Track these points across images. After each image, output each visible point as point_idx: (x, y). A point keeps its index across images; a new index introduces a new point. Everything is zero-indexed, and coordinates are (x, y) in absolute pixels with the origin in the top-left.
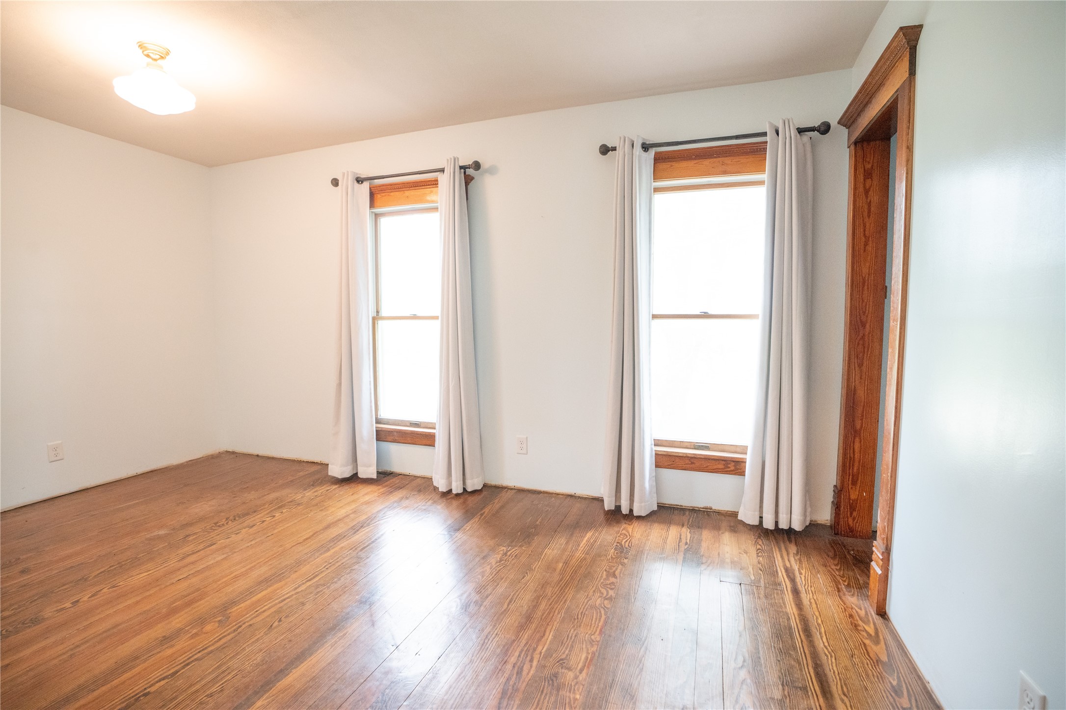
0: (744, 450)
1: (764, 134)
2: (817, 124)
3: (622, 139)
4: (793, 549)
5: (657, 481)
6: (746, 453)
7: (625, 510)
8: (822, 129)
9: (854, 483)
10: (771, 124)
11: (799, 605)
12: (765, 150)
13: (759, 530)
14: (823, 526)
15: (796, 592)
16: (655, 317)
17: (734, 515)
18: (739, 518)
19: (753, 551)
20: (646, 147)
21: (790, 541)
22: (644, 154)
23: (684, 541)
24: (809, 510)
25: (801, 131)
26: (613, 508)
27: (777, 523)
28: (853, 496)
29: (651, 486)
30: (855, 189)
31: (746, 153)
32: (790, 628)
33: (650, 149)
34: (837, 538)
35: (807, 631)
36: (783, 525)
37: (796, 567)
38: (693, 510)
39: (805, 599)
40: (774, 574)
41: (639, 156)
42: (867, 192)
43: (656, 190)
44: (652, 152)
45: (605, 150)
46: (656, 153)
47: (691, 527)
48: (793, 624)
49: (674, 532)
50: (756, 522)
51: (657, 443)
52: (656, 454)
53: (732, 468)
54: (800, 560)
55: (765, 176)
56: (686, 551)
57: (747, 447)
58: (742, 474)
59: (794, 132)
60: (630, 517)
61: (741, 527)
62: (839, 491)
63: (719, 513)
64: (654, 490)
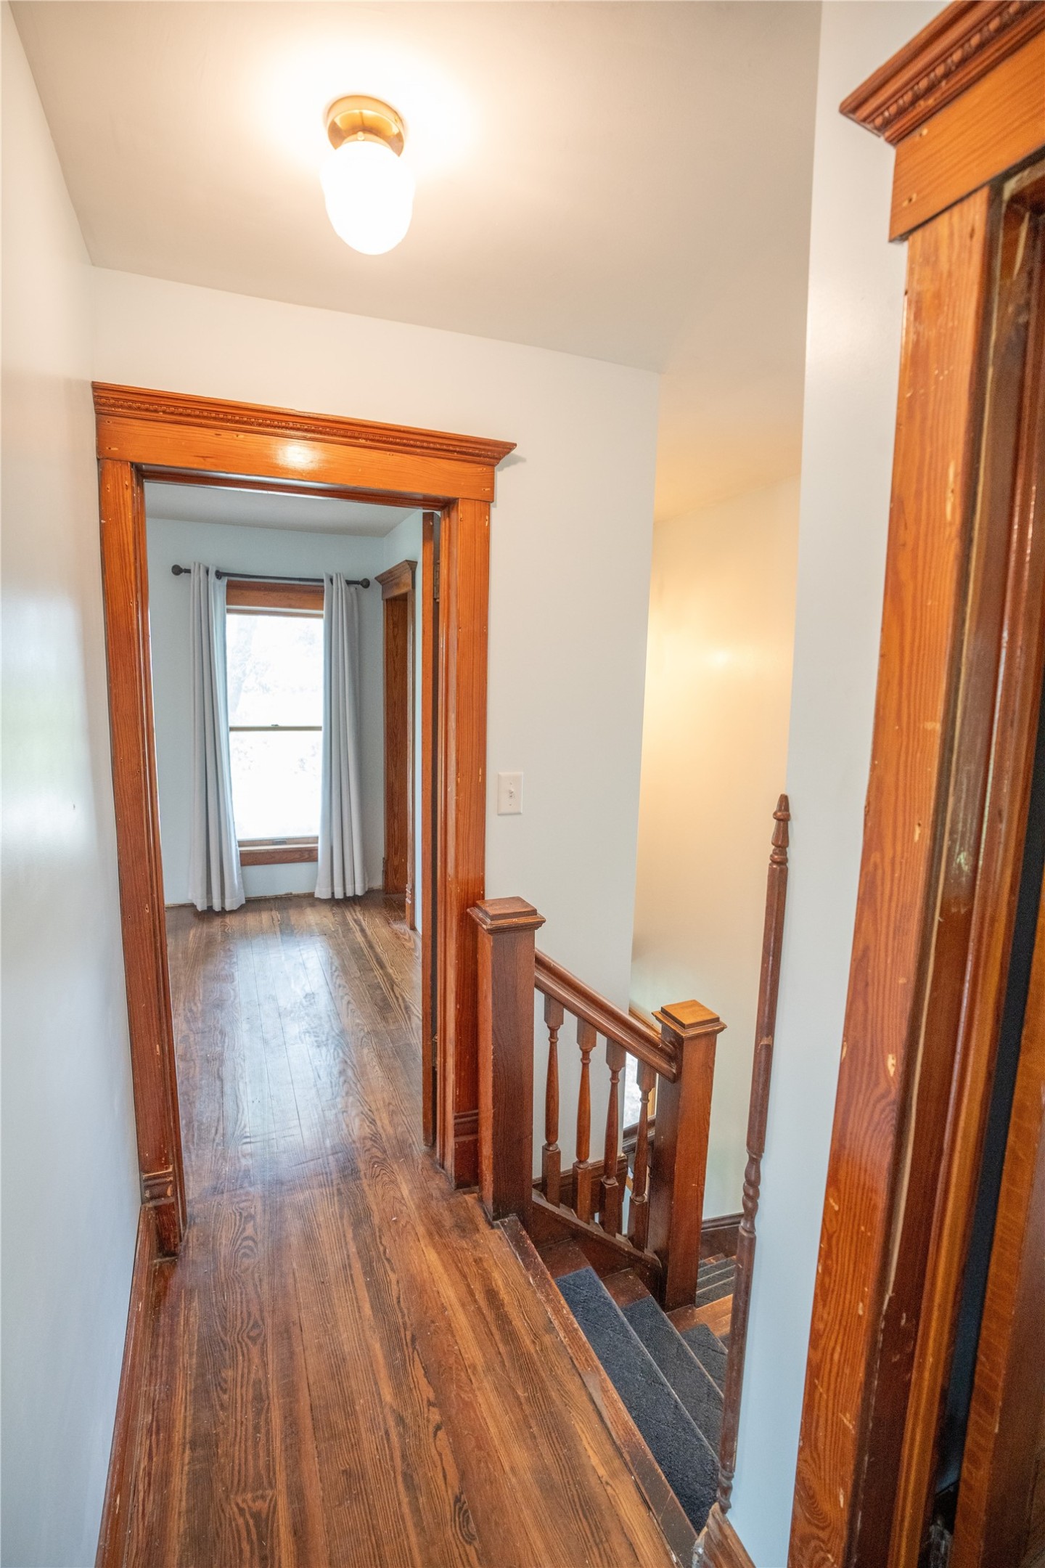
0: (315, 840)
1: (322, 581)
2: (360, 579)
3: (197, 565)
4: (358, 909)
5: (243, 877)
6: (317, 843)
7: (217, 907)
8: (364, 584)
9: (396, 854)
10: (327, 574)
11: (365, 935)
12: (323, 592)
13: (333, 902)
14: (378, 891)
15: (363, 931)
16: (232, 729)
17: (311, 895)
18: (316, 896)
19: (330, 915)
20: (219, 575)
21: (355, 904)
22: (218, 582)
23: (276, 919)
24: (367, 879)
25: (349, 583)
26: (206, 909)
27: (345, 894)
28: (396, 863)
29: (238, 882)
30: (387, 634)
31: (305, 592)
32: (361, 948)
33: (223, 578)
34: (388, 896)
35: (371, 947)
36: (350, 894)
37: (361, 918)
38: (276, 898)
39: (368, 932)
40: (347, 924)
41: (214, 584)
42: (395, 637)
43: (229, 611)
44: (225, 580)
45: (177, 570)
46: (228, 581)
47: (278, 909)
48: (362, 945)
49: (265, 916)
50: (329, 896)
51: (241, 844)
52: (241, 854)
53: (307, 856)
54: (364, 914)
55: (323, 612)
56: (280, 925)
57: (317, 838)
58: (315, 860)
59: (344, 584)
60: (223, 912)
61: (317, 903)
62: (387, 862)
63: (298, 896)
64: (242, 886)
